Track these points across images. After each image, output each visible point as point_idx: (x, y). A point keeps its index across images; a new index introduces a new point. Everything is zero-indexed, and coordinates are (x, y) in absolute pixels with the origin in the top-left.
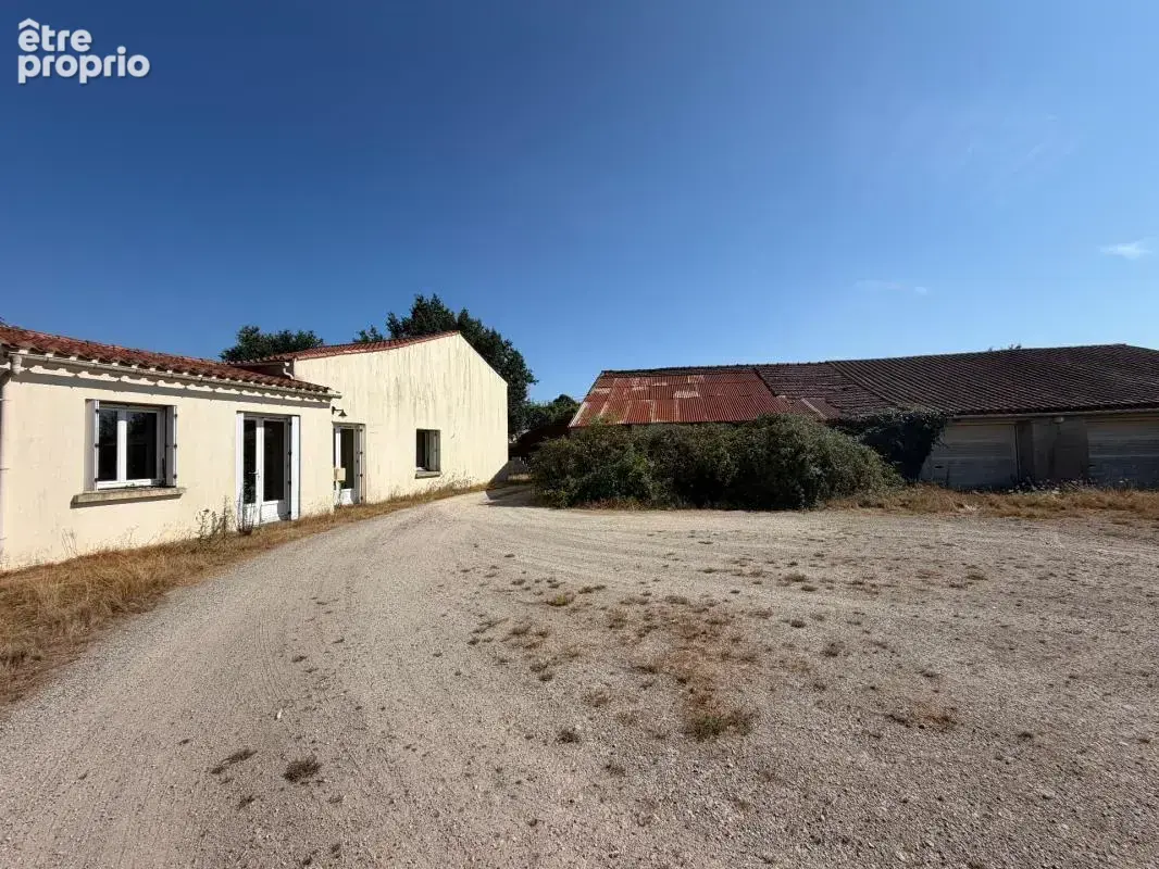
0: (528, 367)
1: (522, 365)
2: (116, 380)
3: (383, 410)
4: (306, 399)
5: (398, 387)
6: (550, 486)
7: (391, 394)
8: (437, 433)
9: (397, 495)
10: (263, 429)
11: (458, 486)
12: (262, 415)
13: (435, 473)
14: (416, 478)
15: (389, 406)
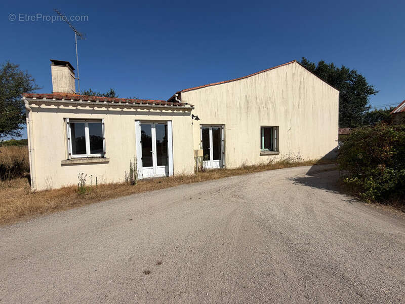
0: (369, 84)
1: (364, 84)
2: (75, 108)
3: (237, 116)
4: (175, 111)
5: (248, 102)
6: (355, 174)
7: (242, 106)
8: (277, 128)
9: (247, 165)
10: (155, 129)
11: (291, 162)
12: (154, 122)
13: (276, 152)
14: (261, 155)
15: (241, 113)
